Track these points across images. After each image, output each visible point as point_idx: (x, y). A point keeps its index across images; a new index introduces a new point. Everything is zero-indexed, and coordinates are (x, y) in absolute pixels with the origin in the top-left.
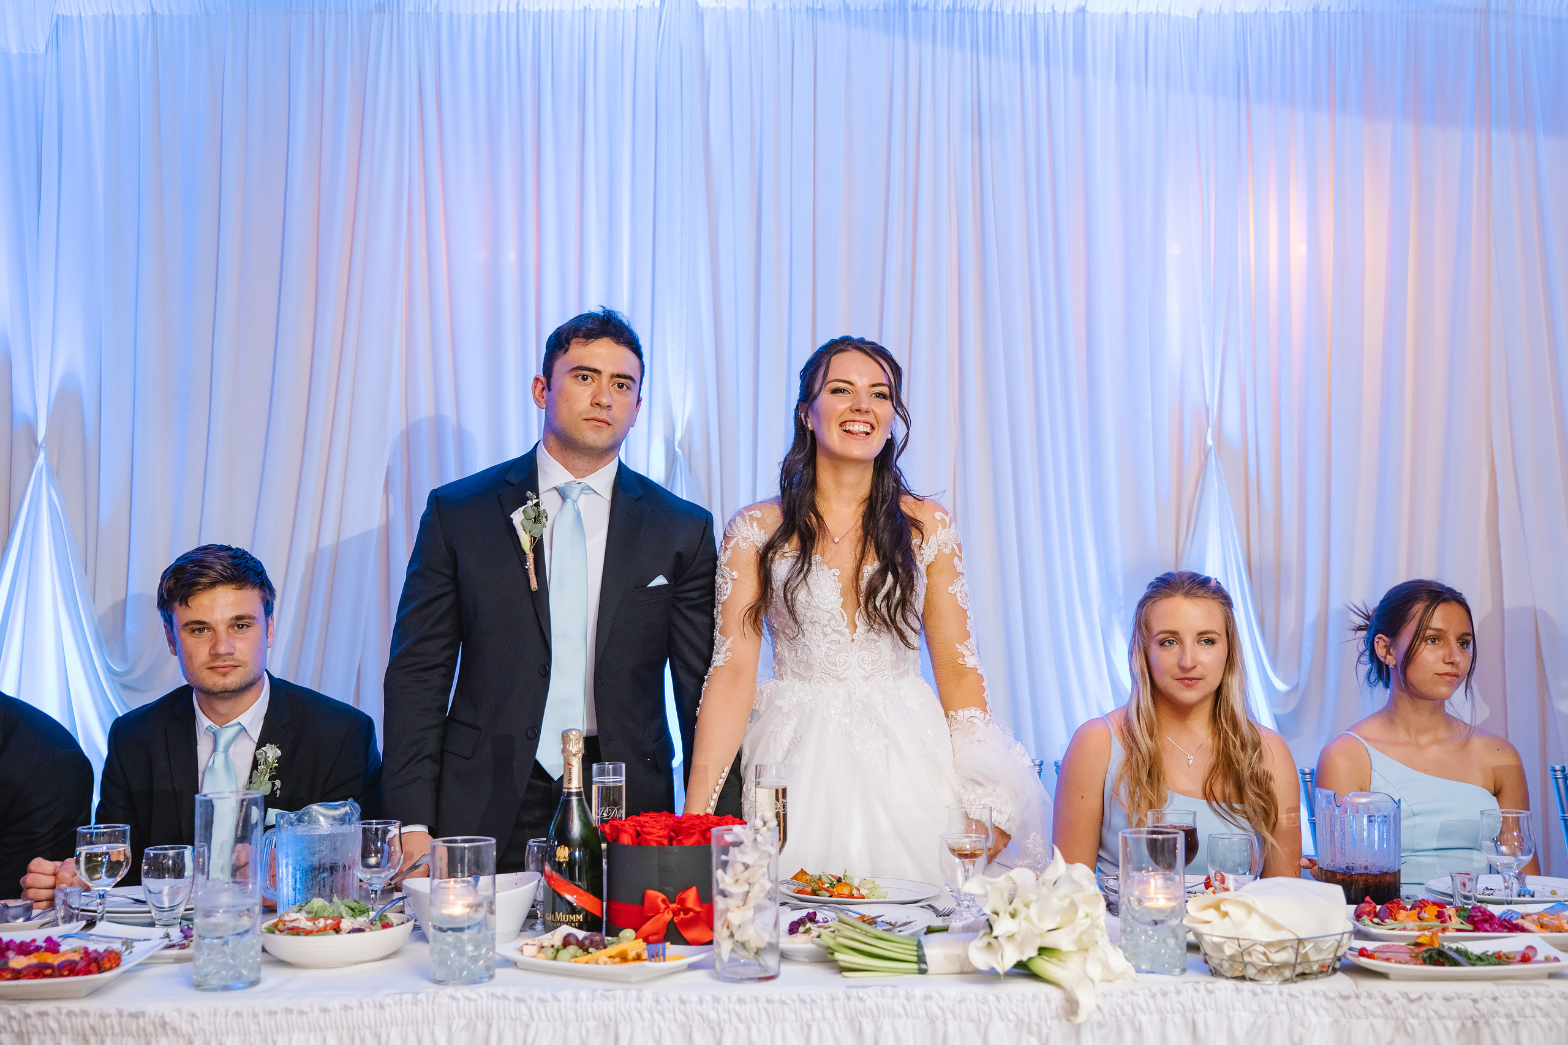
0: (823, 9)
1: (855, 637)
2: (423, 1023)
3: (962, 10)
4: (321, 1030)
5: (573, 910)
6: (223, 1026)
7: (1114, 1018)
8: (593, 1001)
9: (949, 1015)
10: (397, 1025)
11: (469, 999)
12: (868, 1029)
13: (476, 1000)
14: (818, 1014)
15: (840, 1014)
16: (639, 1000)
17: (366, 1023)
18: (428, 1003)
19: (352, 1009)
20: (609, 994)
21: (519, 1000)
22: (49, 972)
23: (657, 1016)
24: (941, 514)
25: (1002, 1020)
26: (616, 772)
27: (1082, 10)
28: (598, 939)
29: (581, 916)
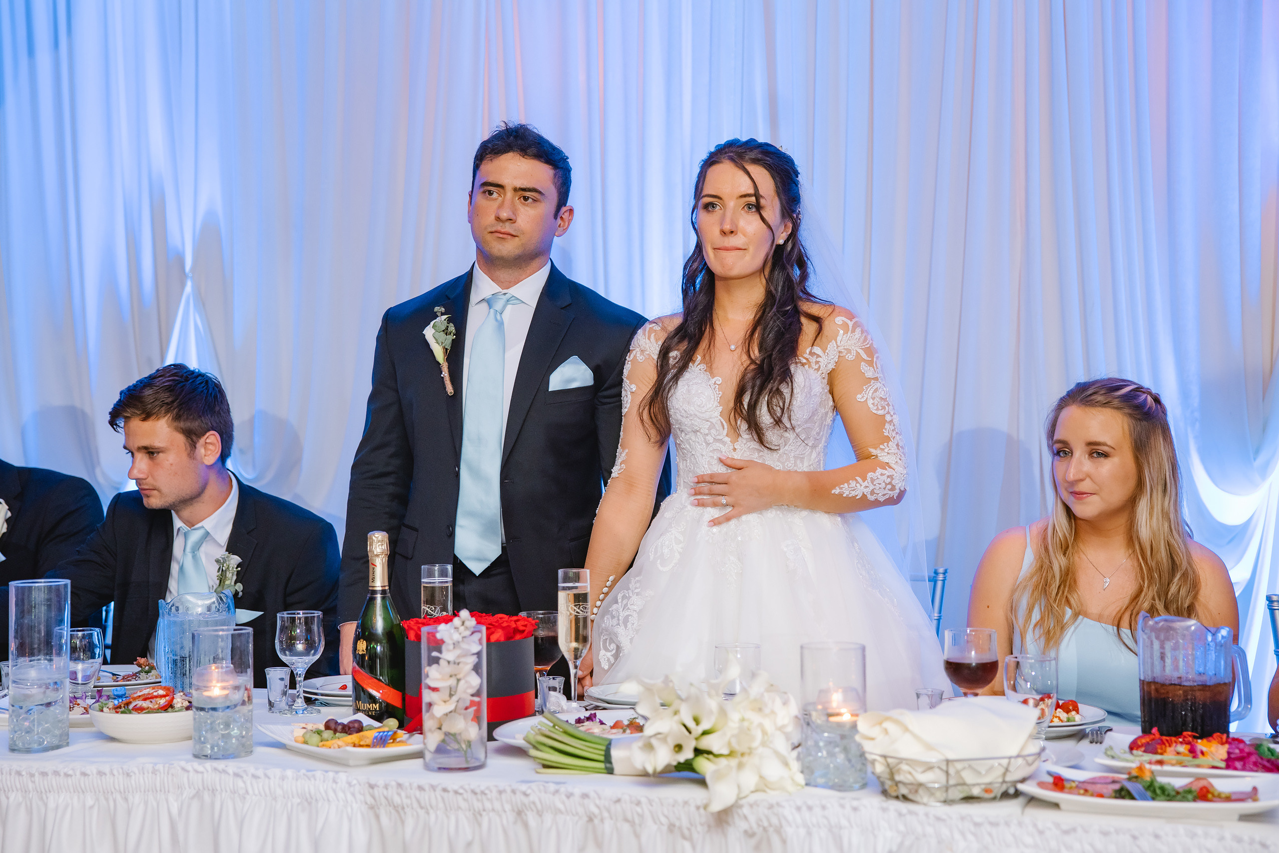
1: (737, 446)
2: (161, 791)
4: (83, 792)
5: (373, 699)
7: (761, 829)
8: (297, 780)
9: (606, 814)
10: (141, 791)
11: (197, 772)
12: (533, 821)
13: (202, 773)
16: (335, 781)
17: (117, 787)
18: (164, 773)
19: (105, 774)
20: (310, 774)
21: (236, 775)
23: (349, 797)
24: (843, 318)
25: (655, 823)
28: (356, 725)
29: (378, 705)
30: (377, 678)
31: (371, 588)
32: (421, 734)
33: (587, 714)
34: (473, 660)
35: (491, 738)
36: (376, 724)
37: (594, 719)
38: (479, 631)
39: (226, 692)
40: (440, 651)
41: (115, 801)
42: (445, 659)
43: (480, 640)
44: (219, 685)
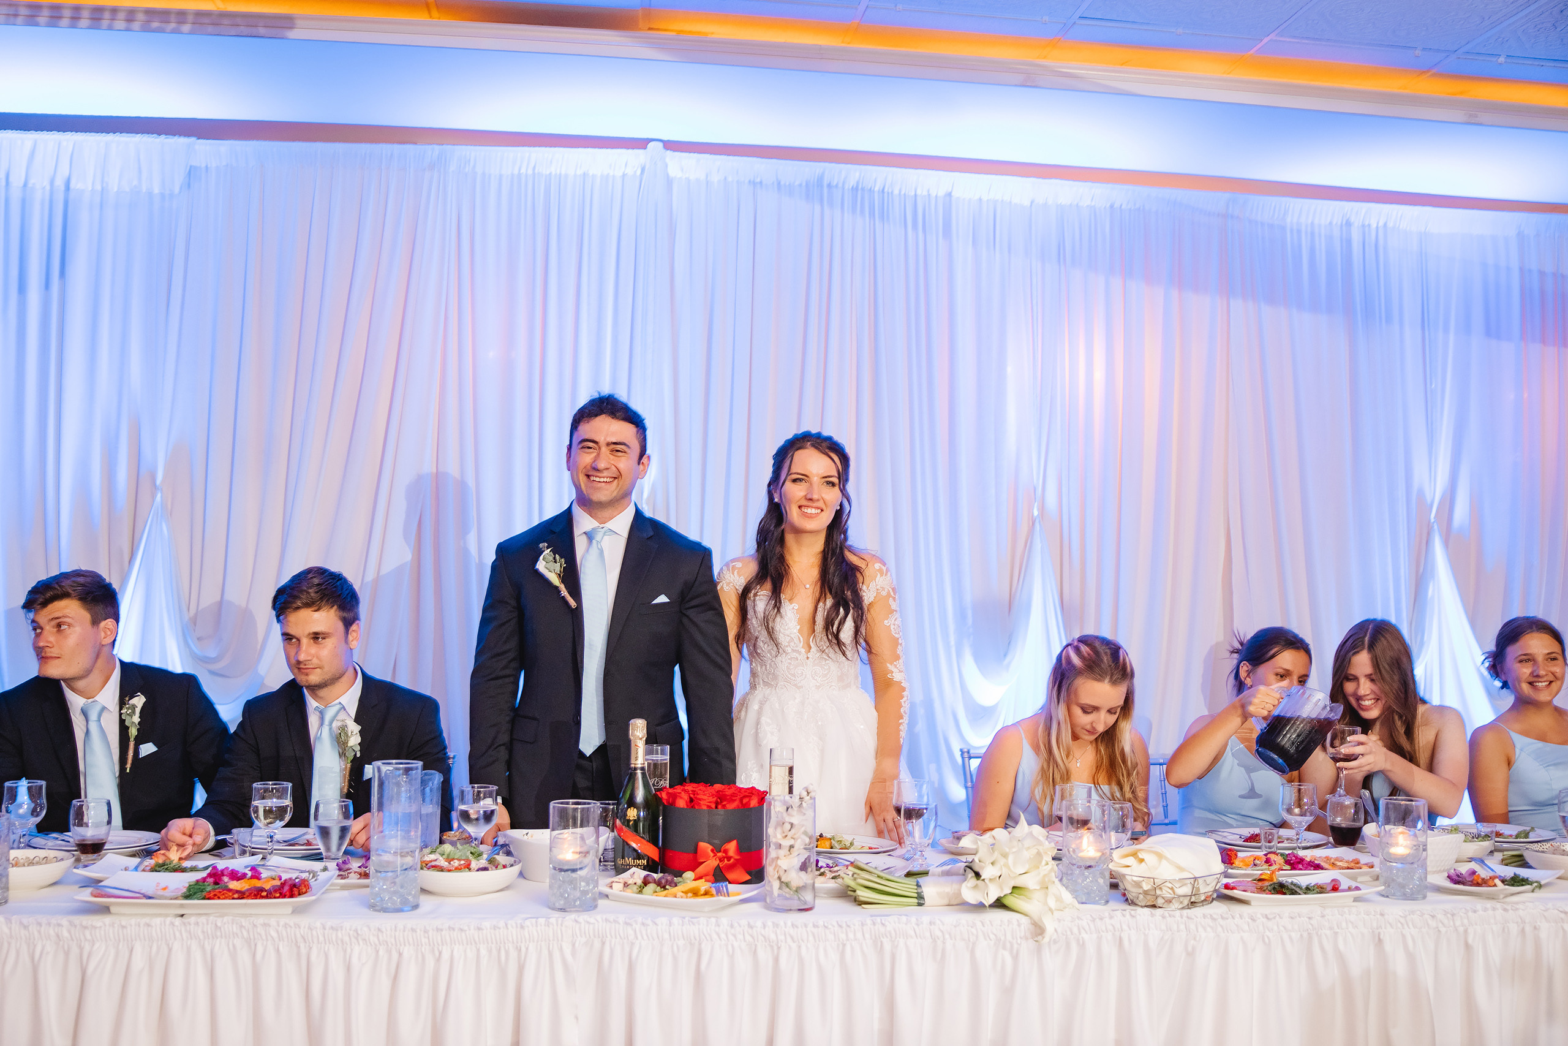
0: (761, 182)
1: (810, 655)
2: (554, 940)
3: (863, 189)
4: (476, 943)
5: (639, 856)
6: (402, 939)
7: (1065, 937)
8: (683, 926)
9: (947, 936)
10: (533, 941)
11: (588, 923)
12: (887, 947)
13: (594, 924)
14: (851, 936)
15: (867, 936)
16: (717, 925)
17: (510, 939)
18: (557, 925)
19: (499, 928)
20: (695, 920)
21: (626, 923)
22: (264, 894)
23: (731, 937)
24: (879, 564)
25: (986, 939)
26: (663, 753)
27: (949, 195)
29: (647, 859)
30: (642, 838)
41: (507, 953)
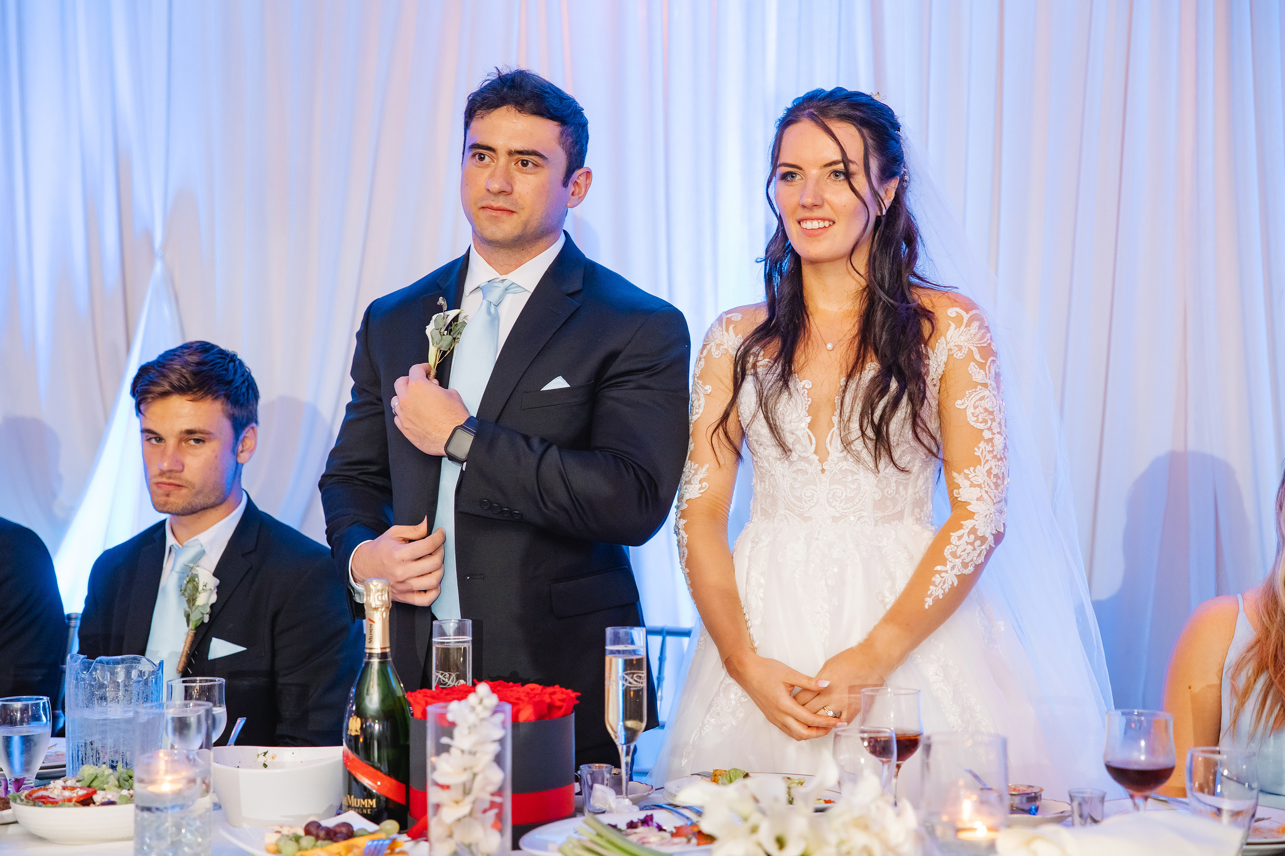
1: (826, 466)
5: (367, 793)
24: (958, 310)
28: (344, 830)
29: (374, 801)
30: (373, 766)
31: (368, 651)
32: (426, 840)
33: (642, 815)
34: (495, 748)
35: (516, 846)
36: (371, 826)
37: (650, 823)
38: (503, 711)
39: (178, 786)
40: (451, 736)
42: (457, 748)
43: (503, 724)
44: (169, 777)
